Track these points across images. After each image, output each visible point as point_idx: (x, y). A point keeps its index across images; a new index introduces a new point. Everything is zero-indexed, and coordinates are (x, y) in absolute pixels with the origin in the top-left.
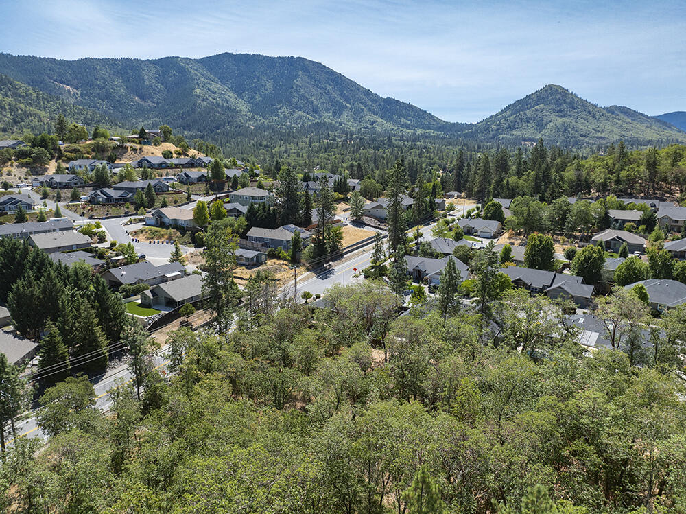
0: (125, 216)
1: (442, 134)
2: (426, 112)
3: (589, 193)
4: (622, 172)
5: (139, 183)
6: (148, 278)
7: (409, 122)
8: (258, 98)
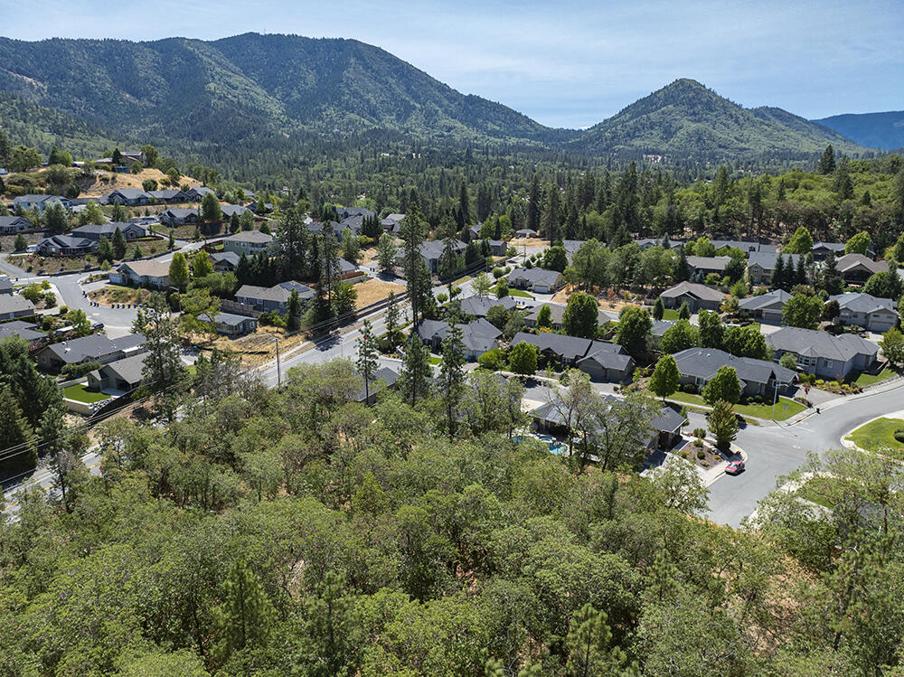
0: (83, 271)
1: (541, 144)
2: (520, 114)
3: (682, 232)
4: (721, 207)
5: (108, 226)
6: (100, 354)
7: (498, 128)
8: (295, 95)
